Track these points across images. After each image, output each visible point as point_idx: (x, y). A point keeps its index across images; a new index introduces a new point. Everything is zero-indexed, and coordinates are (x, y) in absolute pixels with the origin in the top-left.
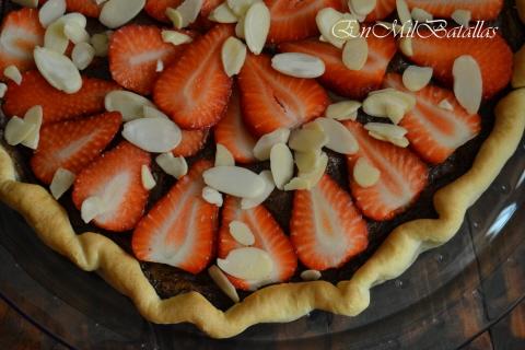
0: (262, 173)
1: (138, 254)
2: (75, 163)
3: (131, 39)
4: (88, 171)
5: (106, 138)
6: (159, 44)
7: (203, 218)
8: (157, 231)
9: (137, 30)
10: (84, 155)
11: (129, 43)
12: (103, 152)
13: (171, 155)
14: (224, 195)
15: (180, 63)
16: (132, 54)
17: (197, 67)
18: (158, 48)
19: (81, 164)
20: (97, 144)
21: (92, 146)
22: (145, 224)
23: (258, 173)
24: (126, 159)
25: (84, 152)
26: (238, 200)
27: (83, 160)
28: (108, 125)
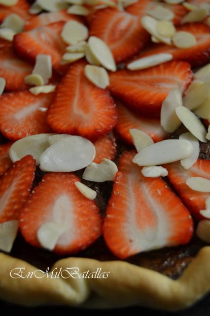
0: (180, 137)
1: (122, 251)
2: (10, 214)
3: (8, 104)
4: (26, 210)
5: (28, 178)
6: (32, 99)
7: (159, 192)
8: (125, 224)
9: (9, 97)
10: (14, 204)
11: (8, 106)
12: (32, 189)
13: (94, 164)
14: (164, 166)
15: (58, 99)
16: (15, 113)
17: (74, 95)
18: (34, 102)
19: (16, 211)
20: (22, 187)
21: (18, 193)
22: (110, 225)
23: (178, 138)
24: (57, 186)
25: (14, 200)
26: (177, 163)
27: (16, 207)
28: (24, 170)
